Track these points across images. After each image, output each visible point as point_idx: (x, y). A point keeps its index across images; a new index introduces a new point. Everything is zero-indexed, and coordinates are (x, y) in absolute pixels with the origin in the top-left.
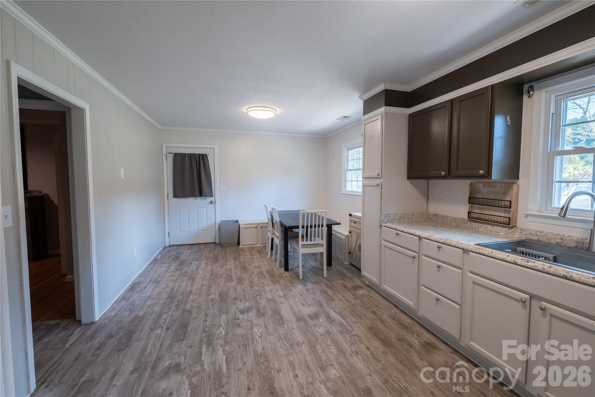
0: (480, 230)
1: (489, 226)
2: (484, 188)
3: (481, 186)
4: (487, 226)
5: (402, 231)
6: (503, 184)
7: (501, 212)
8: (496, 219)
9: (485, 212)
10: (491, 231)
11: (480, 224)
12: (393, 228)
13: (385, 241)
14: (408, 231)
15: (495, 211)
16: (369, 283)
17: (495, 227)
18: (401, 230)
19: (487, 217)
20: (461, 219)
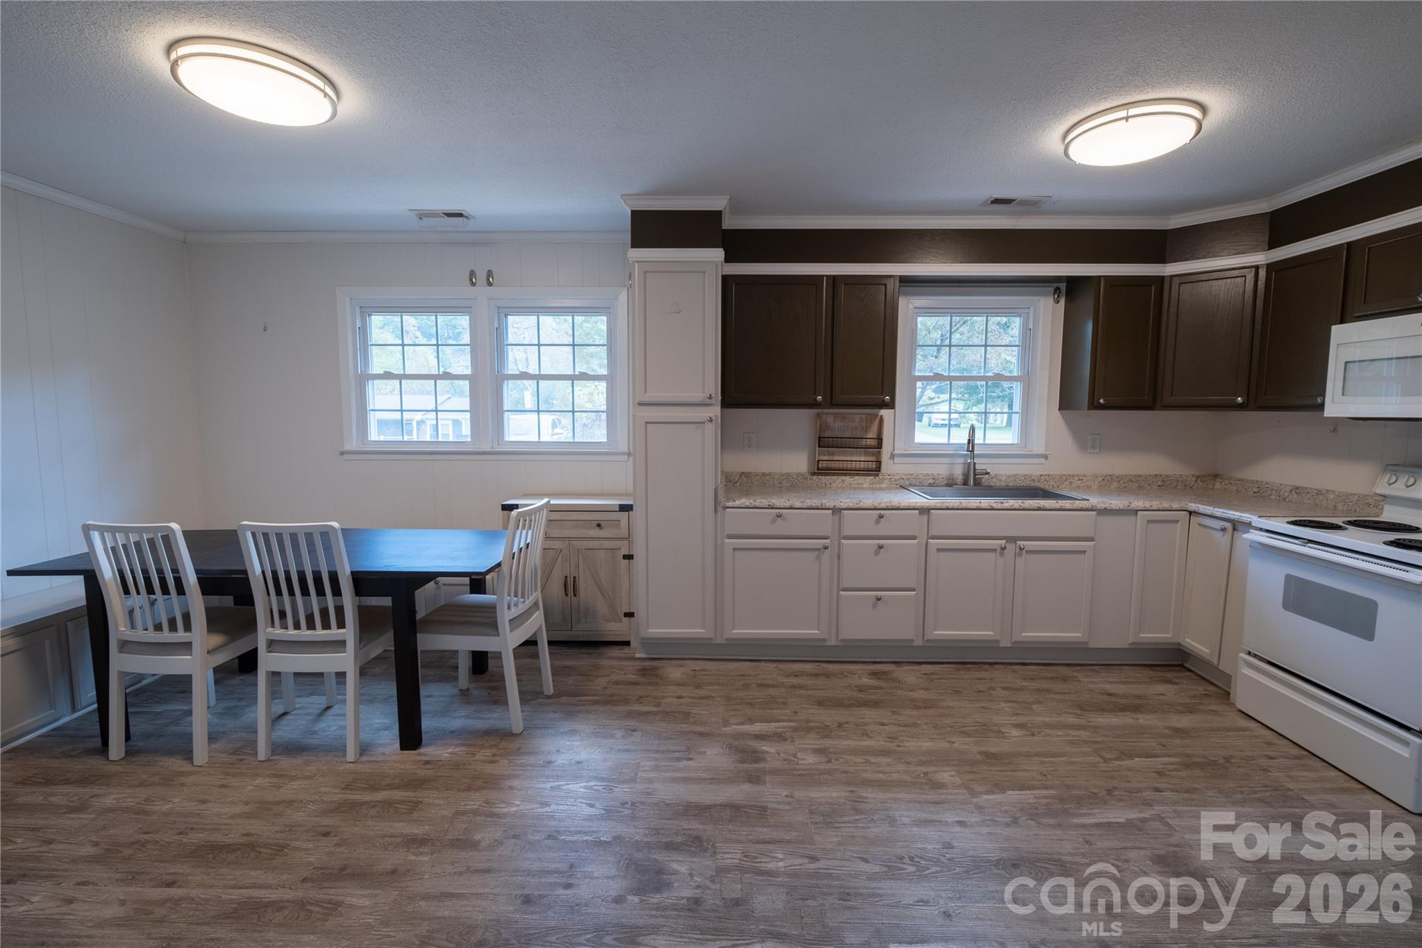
0: (833, 485)
1: (847, 477)
2: (835, 422)
3: (830, 419)
4: (844, 478)
5: (791, 508)
6: (863, 416)
7: (860, 455)
8: (854, 465)
9: (836, 458)
10: (850, 484)
11: (833, 477)
12: (765, 506)
13: (730, 537)
14: (805, 505)
15: (852, 454)
16: (646, 654)
17: (857, 478)
18: (788, 504)
19: (841, 465)
20: (798, 474)
